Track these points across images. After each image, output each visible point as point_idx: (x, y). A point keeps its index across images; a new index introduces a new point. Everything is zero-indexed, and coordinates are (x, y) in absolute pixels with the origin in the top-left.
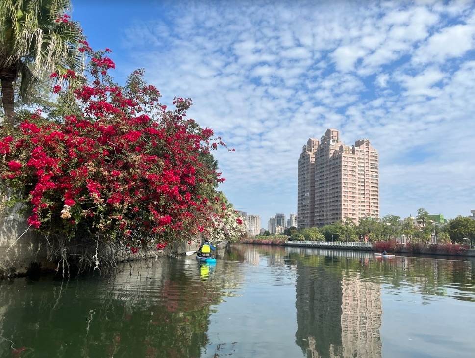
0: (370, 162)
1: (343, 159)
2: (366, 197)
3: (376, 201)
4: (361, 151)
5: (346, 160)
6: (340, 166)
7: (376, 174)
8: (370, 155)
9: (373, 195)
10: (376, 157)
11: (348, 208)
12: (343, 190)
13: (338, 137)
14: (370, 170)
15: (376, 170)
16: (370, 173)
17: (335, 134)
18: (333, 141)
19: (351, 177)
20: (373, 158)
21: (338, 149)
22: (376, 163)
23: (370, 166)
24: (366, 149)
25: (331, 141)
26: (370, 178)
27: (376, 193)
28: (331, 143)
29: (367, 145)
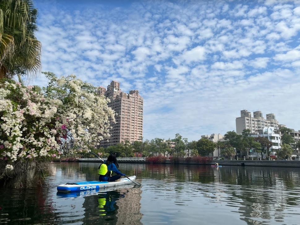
0: (138, 105)
1: (122, 101)
2: (135, 127)
3: (141, 130)
4: (133, 97)
5: (124, 102)
6: (120, 106)
7: (142, 113)
8: (138, 100)
9: (139, 127)
10: (142, 102)
11: (124, 135)
12: (121, 122)
13: (119, 87)
14: (138, 110)
15: (141, 110)
16: (138, 112)
17: (117, 85)
18: (116, 89)
19: (127, 114)
20: (140, 103)
21: (119, 94)
22: (142, 105)
23: (138, 108)
24: (136, 96)
25: (115, 89)
26: (138, 115)
27: (141, 125)
28: (115, 90)
29: (137, 93)
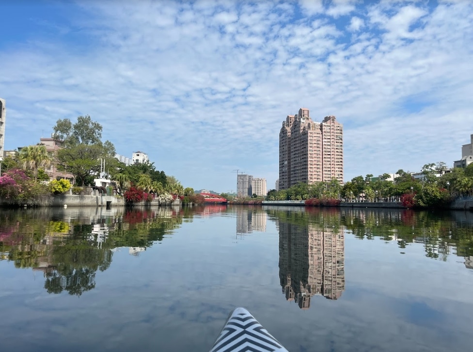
0: (335, 135)
1: (309, 134)
2: (332, 163)
3: (341, 166)
4: (328, 126)
5: (311, 135)
6: (307, 140)
7: (341, 144)
8: (335, 128)
9: (338, 162)
10: (341, 130)
11: (313, 174)
12: (309, 159)
13: (308, 115)
14: (335, 141)
15: (341, 141)
16: (336, 144)
17: (306, 113)
18: (304, 119)
19: (316, 149)
20: (339, 131)
21: (307, 125)
22: (341, 135)
23: (335, 138)
24: (332, 124)
25: (302, 119)
26: (335, 148)
27: (341, 160)
28: (302, 120)
29: (333, 120)
